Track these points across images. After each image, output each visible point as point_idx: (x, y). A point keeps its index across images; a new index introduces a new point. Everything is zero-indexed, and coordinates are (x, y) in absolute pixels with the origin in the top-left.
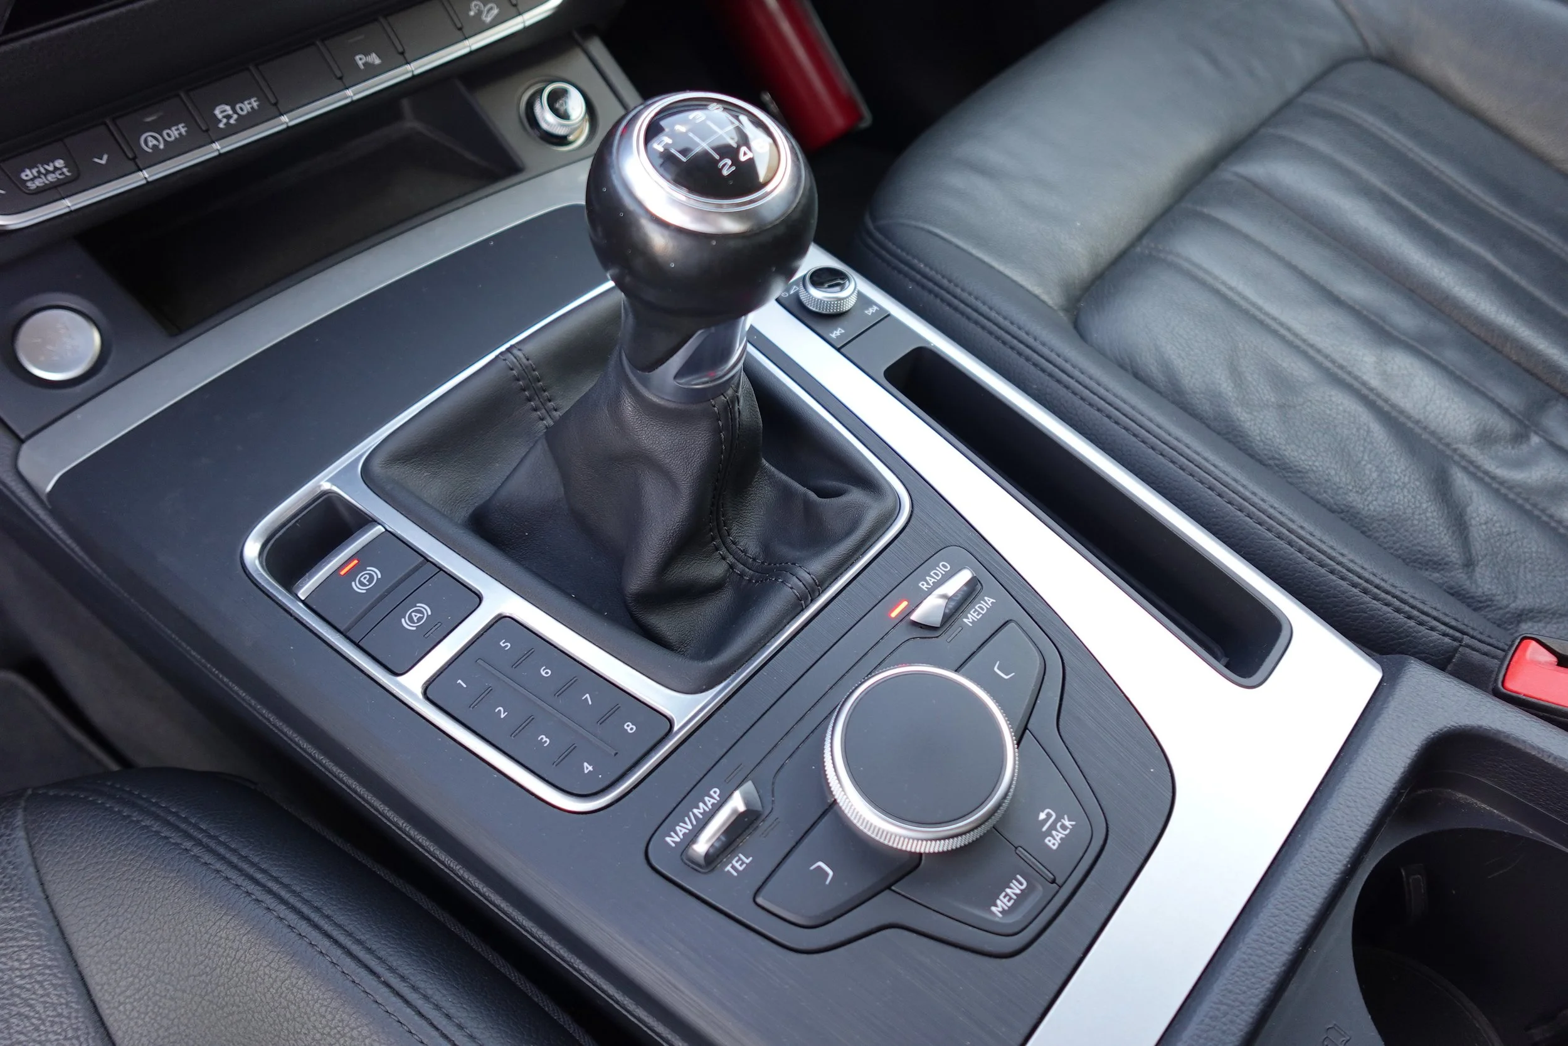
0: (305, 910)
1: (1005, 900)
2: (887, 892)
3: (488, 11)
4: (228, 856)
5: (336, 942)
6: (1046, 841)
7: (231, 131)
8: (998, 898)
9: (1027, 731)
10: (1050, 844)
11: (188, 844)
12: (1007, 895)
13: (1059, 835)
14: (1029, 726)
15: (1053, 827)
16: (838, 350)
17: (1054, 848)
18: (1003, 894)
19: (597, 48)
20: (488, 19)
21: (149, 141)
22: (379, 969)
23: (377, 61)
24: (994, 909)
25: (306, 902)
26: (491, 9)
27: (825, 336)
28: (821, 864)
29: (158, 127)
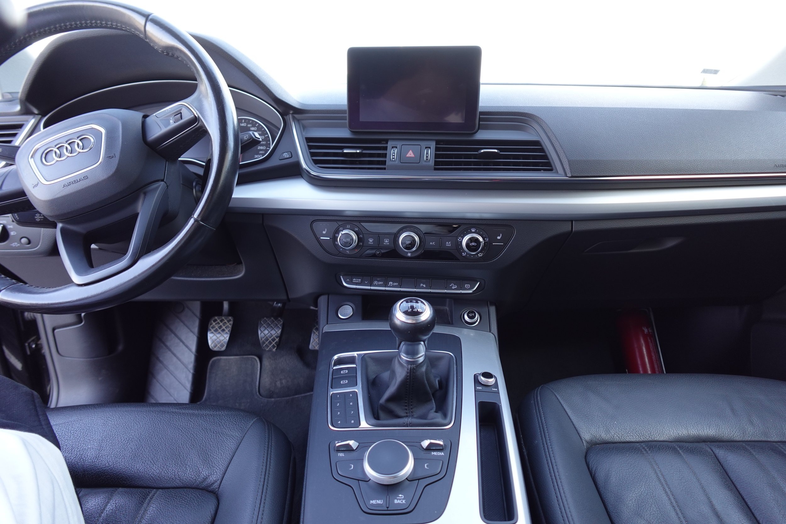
0: (267, 471)
1: (375, 502)
2: (358, 481)
3: (454, 287)
4: (269, 451)
5: (264, 482)
6: (395, 500)
7: (390, 287)
8: (374, 500)
9: (418, 481)
10: (395, 501)
11: (267, 443)
12: (376, 501)
13: (399, 502)
14: (420, 480)
15: (400, 499)
16: (475, 391)
17: (395, 503)
18: (376, 500)
19: (493, 310)
20: (453, 288)
21: (376, 282)
22: (264, 494)
23: (425, 286)
24: (371, 501)
25: (269, 471)
26: (456, 286)
27: (476, 386)
28: (353, 466)
29: (378, 281)
